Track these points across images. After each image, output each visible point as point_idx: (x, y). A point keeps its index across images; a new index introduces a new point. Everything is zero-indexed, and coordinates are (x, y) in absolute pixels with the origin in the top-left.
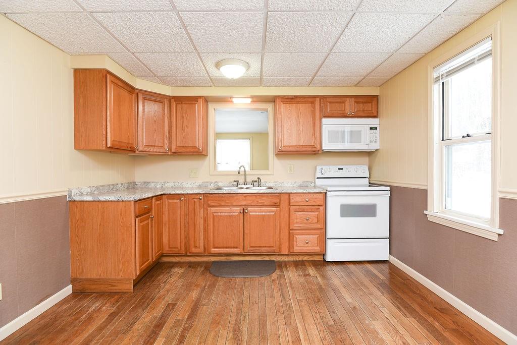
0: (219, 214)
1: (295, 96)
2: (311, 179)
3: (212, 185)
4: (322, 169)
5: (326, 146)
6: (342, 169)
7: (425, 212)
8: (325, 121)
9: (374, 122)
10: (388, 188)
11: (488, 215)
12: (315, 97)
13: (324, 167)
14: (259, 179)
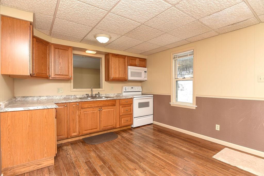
0: (87, 112)
1: (117, 54)
2: (120, 93)
3: (73, 97)
4: (125, 88)
5: (130, 78)
6: (133, 88)
7: (170, 103)
8: (129, 67)
9: (145, 69)
10: (153, 95)
11: (191, 102)
12: (125, 56)
13: (126, 87)
14: (99, 93)
